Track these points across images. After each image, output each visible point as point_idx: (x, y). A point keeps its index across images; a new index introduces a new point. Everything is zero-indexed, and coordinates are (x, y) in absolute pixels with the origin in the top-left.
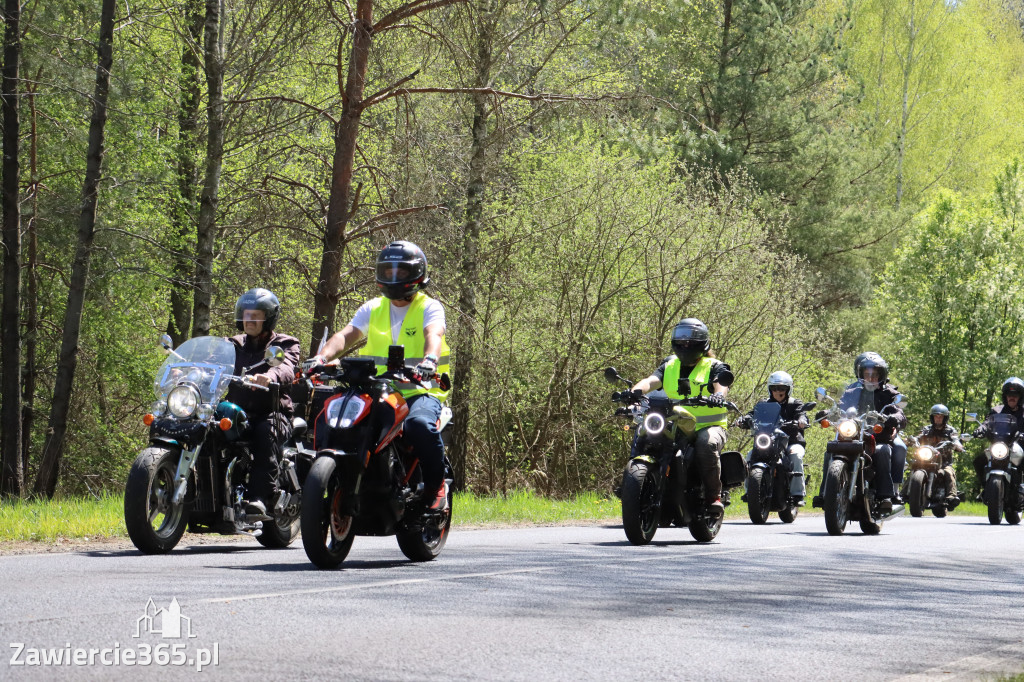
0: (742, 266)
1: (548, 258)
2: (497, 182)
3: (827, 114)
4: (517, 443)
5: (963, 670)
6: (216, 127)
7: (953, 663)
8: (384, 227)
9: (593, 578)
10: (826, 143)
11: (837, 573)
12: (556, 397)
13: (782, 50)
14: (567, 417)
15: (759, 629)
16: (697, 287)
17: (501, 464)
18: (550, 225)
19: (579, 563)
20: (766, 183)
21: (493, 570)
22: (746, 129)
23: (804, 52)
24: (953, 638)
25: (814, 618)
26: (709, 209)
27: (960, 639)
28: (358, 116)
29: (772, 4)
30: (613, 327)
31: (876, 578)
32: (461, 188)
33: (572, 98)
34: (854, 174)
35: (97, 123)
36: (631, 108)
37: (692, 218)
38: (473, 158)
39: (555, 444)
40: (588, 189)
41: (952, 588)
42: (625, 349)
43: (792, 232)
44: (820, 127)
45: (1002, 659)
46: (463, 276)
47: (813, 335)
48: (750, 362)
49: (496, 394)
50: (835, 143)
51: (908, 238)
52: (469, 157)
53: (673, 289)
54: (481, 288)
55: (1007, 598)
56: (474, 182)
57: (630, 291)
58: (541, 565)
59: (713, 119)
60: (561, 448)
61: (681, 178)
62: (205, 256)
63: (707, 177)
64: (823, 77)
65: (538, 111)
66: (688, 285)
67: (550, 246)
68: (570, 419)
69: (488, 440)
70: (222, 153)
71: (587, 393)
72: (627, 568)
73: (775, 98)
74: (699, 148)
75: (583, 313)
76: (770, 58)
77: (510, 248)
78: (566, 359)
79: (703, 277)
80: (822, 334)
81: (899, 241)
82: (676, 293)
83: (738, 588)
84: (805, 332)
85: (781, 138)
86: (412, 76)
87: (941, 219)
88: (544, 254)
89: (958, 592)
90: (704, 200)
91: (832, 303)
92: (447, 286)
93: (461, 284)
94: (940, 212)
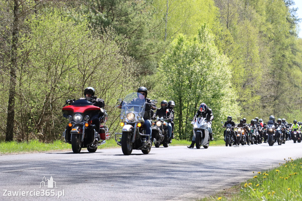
0: (111, 60)
1: (43, 57)
2: (23, 30)
3: (141, 8)
4: (32, 123)
5: (185, 198)
7: (182, 196)
9: (59, 170)
10: (140, 17)
11: (144, 166)
12: (46, 106)
14: (50, 114)
15: (117, 186)
16: (96, 68)
17: (26, 131)
18: (43, 46)
19: (55, 165)
20: (119, 31)
21: (23, 168)
22: (113, 12)
24: (182, 187)
25: (136, 182)
26: (100, 40)
27: (184, 187)
30: (66, 82)
31: (157, 168)
32: (10, 32)
34: (150, 29)
36: (71, 4)
37: (94, 43)
38: (14, 21)
39: (46, 123)
40: (56, 33)
41: (183, 170)
42: (71, 90)
43: (129, 49)
44: (138, 12)
45: (198, 194)
46: (11, 64)
47: (137, 84)
48: (115, 94)
49: (24, 106)
50: (143, 18)
51: (168, 51)
52: (13, 21)
53: (87, 68)
54: (18, 68)
55: (200, 173)
56: (15, 30)
57: (73, 69)
58: (40, 166)
59: (101, 9)
60: (48, 125)
61: (90, 29)
63: (99, 29)
65: (38, 4)
66: (93, 67)
67: (43, 53)
68: (51, 115)
69: (21, 122)
71: (58, 105)
72: (71, 166)
73: (123, 2)
74: (96, 19)
75: (56, 77)
77: (28, 54)
78: (50, 93)
79: (98, 64)
80: (139, 84)
81: (165, 51)
82: (88, 70)
83: (110, 172)
84: (134, 83)
85: (125, 16)
87: (179, 44)
88: (41, 56)
89: (184, 171)
90: (98, 37)
91: (143, 73)
92: (6, 67)
93: (10, 67)
94: (179, 41)
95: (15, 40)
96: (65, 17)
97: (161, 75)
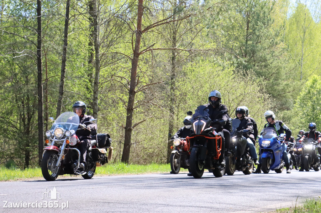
0: (252, 98)
1: (195, 97)
2: (180, 76)
3: (278, 54)
6: (97, 62)
8: (146, 89)
10: (278, 63)
13: (264, 36)
16: (239, 104)
18: (196, 88)
20: (259, 74)
22: (254, 59)
23: (271, 37)
28: (138, 57)
29: (261, 23)
32: (169, 77)
33: (200, 50)
34: (286, 72)
35: (64, 61)
36: (217, 53)
37: (237, 84)
38: (172, 69)
43: (268, 89)
44: (276, 58)
46: (170, 103)
50: (281, 62)
51: (304, 89)
53: (232, 105)
54: (176, 106)
56: (173, 76)
59: (244, 56)
62: (95, 99)
63: (241, 72)
64: (276, 44)
66: (236, 104)
67: (196, 94)
70: (100, 69)
73: (262, 50)
74: (237, 63)
76: (261, 38)
79: (241, 101)
81: (300, 90)
85: (264, 61)
86: (153, 45)
87: (314, 84)
90: (241, 79)
91: (281, 109)
92: (166, 106)
93: (170, 105)
94: (314, 82)
95: (173, 83)
96: (214, 64)
97: (297, 110)
